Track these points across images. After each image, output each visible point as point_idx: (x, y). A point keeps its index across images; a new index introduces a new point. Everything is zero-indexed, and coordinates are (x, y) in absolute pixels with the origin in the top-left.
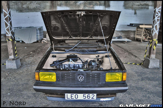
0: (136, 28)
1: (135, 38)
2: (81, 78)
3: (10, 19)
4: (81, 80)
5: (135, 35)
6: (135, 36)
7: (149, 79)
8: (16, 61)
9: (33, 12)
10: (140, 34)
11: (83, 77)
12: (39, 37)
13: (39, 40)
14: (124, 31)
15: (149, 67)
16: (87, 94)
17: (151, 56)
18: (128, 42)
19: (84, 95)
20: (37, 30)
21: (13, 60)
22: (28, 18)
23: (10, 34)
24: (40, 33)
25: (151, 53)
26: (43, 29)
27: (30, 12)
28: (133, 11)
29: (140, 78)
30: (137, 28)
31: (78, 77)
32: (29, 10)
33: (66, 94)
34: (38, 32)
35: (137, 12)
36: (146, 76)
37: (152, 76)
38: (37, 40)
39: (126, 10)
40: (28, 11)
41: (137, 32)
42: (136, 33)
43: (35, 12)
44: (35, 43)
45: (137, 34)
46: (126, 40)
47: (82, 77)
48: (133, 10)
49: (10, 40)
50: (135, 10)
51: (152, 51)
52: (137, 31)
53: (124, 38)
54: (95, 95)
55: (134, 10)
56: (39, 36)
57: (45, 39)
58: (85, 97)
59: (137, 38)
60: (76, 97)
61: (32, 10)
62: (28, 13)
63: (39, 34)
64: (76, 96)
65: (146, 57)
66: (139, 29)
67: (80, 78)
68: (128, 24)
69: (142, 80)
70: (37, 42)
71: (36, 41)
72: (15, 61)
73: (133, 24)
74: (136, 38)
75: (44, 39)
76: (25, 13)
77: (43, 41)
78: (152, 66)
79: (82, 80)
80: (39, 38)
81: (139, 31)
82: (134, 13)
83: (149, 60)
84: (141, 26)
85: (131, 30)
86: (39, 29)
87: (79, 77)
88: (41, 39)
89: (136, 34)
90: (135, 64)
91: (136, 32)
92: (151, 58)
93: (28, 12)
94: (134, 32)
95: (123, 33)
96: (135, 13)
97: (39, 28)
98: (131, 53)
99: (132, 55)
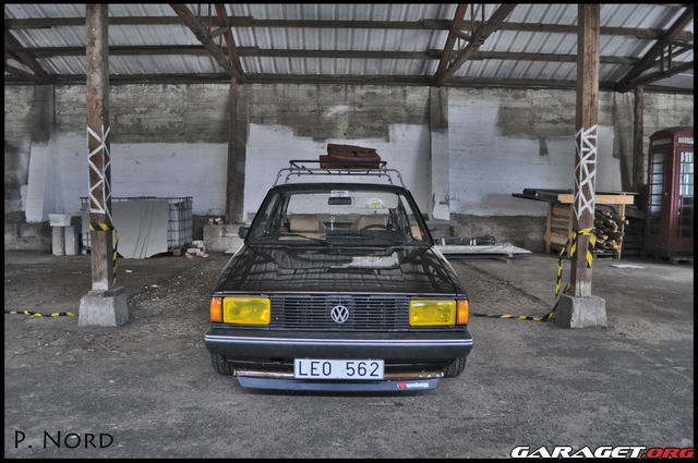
0: (546, 204)
1: (544, 242)
2: (340, 313)
3: (107, 159)
4: (340, 320)
5: (544, 232)
6: (546, 237)
7: (563, 353)
8: (115, 300)
9: (158, 141)
10: (562, 227)
11: (347, 312)
12: (176, 236)
13: (176, 248)
14: (505, 217)
15: (572, 325)
16: (357, 362)
17: (577, 285)
18: (516, 256)
19: (350, 366)
20: (170, 210)
21: (106, 294)
22: (138, 163)
23: (103, 207)
24: (182, 221)
25: (578, 277)
26: (193, 206)
27: (146, 142)
28: (536, 145)
29: (534, 351)
30: (552, 206)
31: (333, 311)
32: (141, 135)
33: (297, 361)
34: (176, 215)
35: (550, 145)
36: (556, 345)
37: (576, 346)
38: (169, 248)
39: (507, 139)
40: (137, 137)
41: (552, 222)
42: (548, 225)
43: (163, 144)
44: (163, 259)
45: (553, 230)
46: (510, 249)
47: (344, 311)
48: (534, 139)
49: (102, 230)
50: (542, 140)
51: (578, 270)
52: (552, 215)
53: (503, 242)
54: (381, 363)
55: (538, 141)
56: (177, 233)
57: (200, 243)
58: (351, 371)
59: (553, 244)
60: (327, 372)
61: (153, 135)
62: (135, 146)
63: (176, 226)
64: (327, 366)
65: (561, 292)
66: (557, 211)
67: (337, 314)
68: (516, 192)
69: (540, 354)
70: (169, 254)
71: (166, 251)
72: (111, 299)
73: (534, 191)
74: (548, 244)
75: (195, 242)
76: (126, 145)
77: (190, 251)
78: (583, 319)
79: (342, 319)
80: (177, 238)
81: (558, 217)
82: (538, 152)
83: (570, 302)
84: (562, 198)
85: (529, 214)
86: (177, 205)
87: (336, 311)
88: (182, 244)
89: (548, 230)
90: (528, 318)
91: (549, 221)
92: (577, 294)
93: (139, 141)
94: (543, 220)
95: (500, 225)
96: (543, 151)
97: (177, 201)
98: (520, 289)
99: (525, 294)
